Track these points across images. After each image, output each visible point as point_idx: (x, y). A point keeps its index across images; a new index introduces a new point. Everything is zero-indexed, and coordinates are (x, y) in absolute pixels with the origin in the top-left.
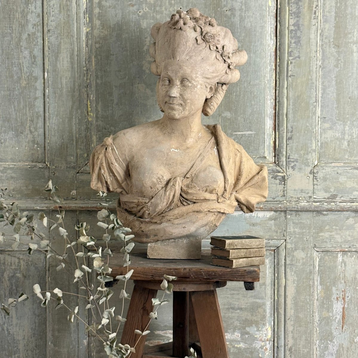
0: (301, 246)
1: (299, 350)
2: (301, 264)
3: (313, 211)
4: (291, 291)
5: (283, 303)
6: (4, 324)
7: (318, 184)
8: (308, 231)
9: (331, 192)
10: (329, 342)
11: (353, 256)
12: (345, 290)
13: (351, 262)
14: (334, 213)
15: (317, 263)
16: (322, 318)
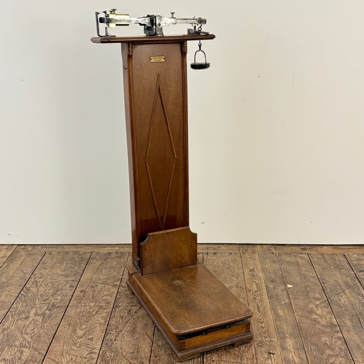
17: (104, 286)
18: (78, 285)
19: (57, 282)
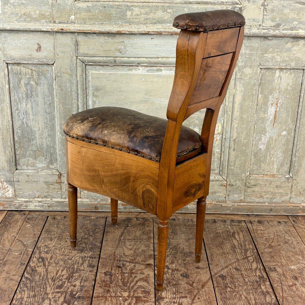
0: (249, 64)
1: (240, 141)
2: (248, 78)
3: (261, 37)
4: (238, 99)
5: (232, 107)
6: (24, 119)
7: (267, 15)
8: (255, 52)
9: (276, 21)
10: (263, 135)
11: (287, 73)
12: (278, 98)
13: (285, 77)
14: (277, 38)
15: (260, 77)
16: (259, 118)
17: (135, 266)
18: (99, 265)
19: (71, 259)
